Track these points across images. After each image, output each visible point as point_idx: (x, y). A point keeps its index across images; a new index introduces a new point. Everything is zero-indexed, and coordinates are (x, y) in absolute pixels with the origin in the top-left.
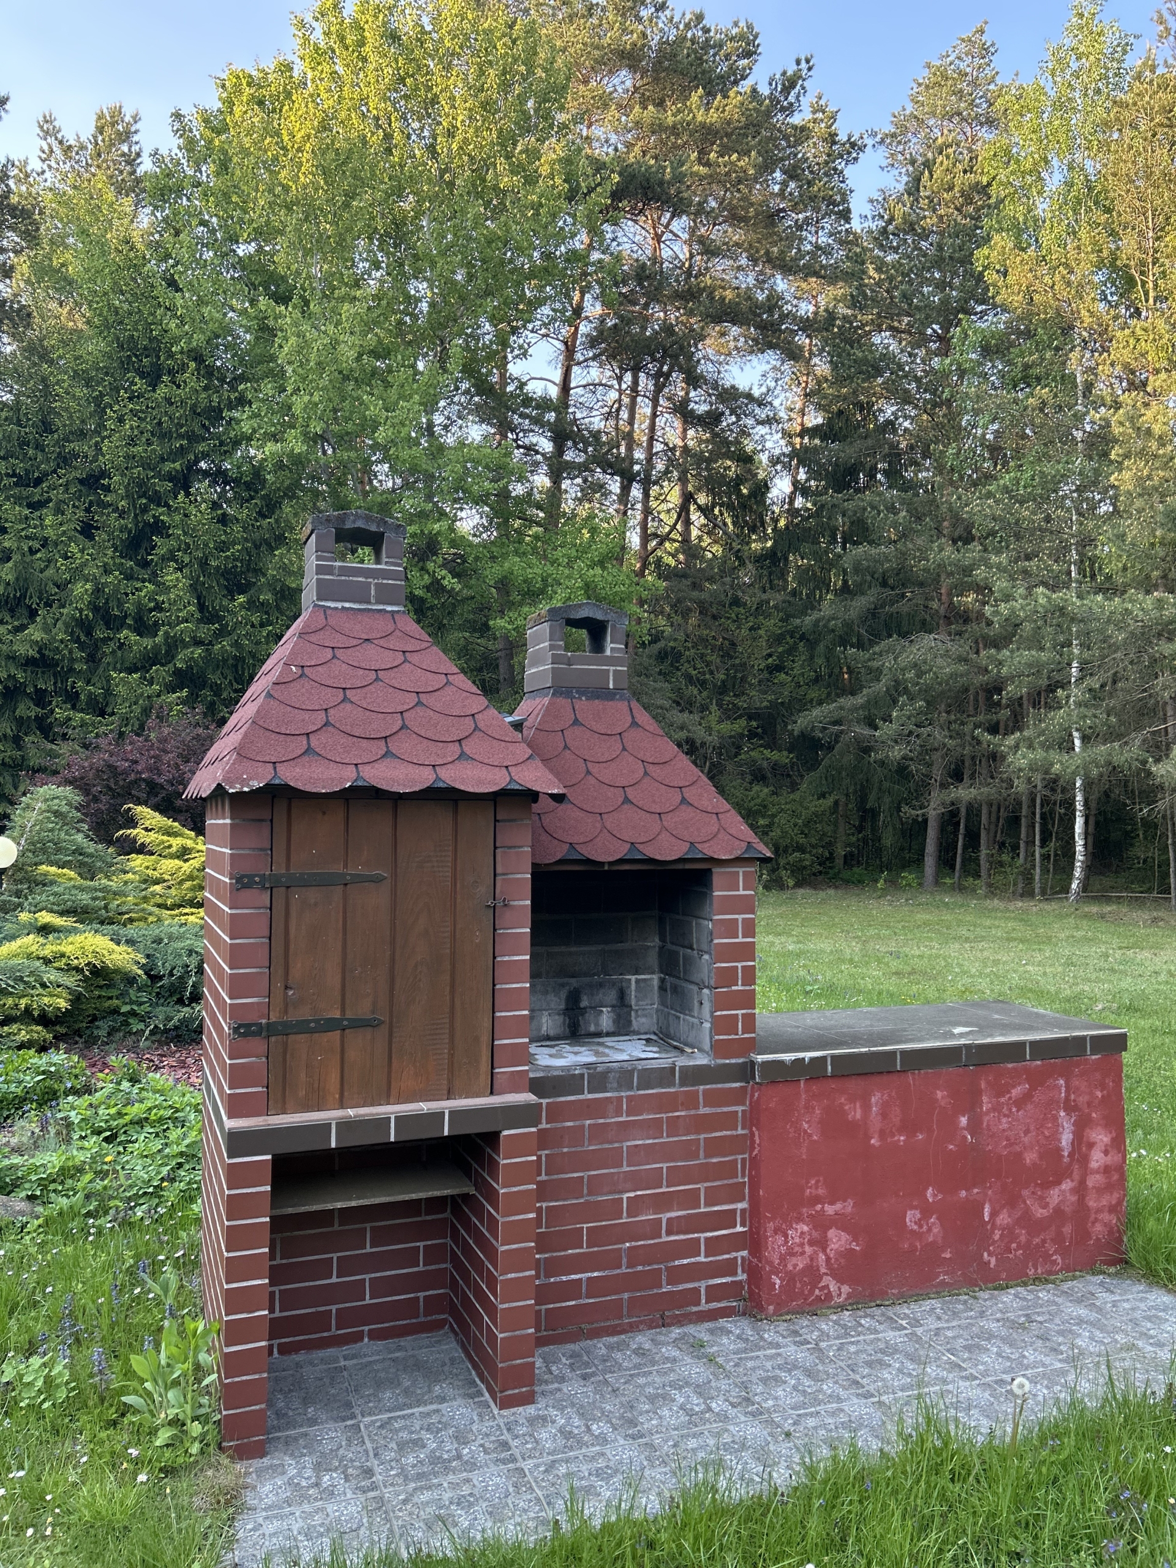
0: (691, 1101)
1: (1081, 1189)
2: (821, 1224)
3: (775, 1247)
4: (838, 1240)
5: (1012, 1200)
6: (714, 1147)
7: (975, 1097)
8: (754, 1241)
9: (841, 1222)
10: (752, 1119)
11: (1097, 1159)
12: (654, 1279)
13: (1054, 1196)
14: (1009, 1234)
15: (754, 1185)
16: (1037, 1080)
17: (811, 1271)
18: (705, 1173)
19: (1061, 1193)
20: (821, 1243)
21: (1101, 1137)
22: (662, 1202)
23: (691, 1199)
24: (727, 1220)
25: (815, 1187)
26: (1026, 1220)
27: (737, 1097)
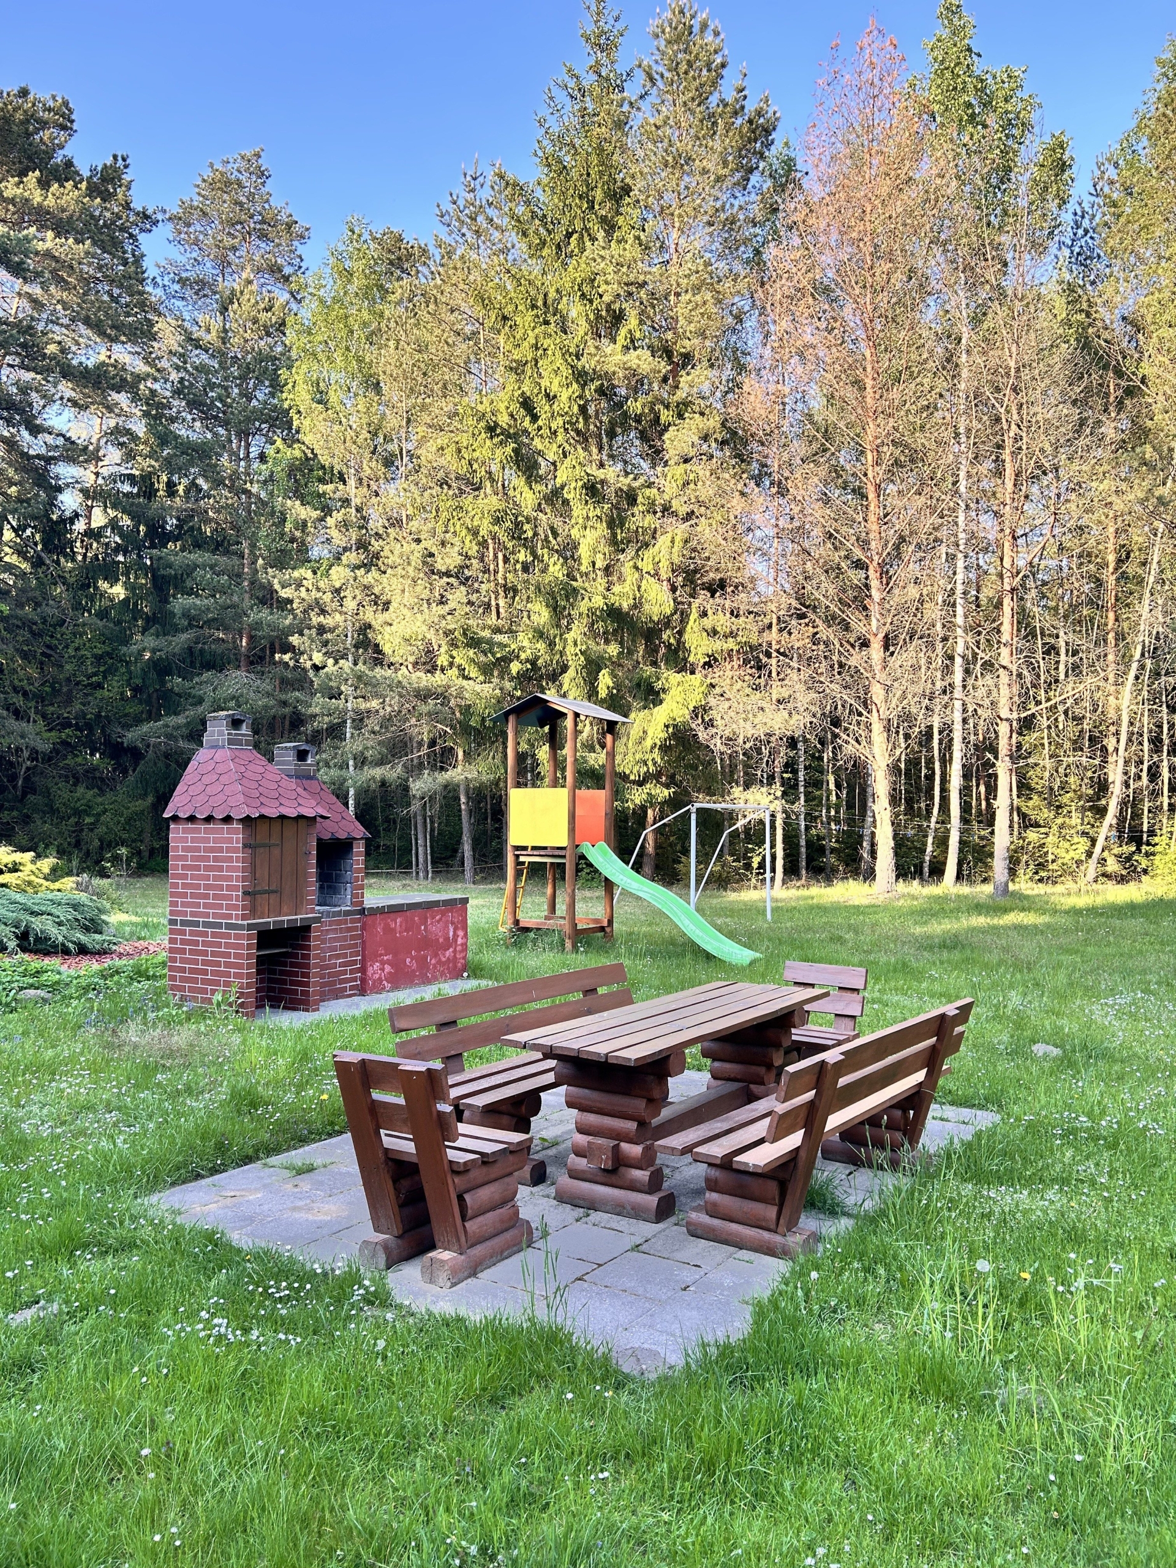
0: (346, 922)
1: (455, 951)
2: (383, 963)
3: (370, 971)
4: (388, 968)
5: (436, 955)
6: (353, 938)
7: (426, 918)
8: (363, 970)
9: (388, 962)
10: (363, 928)
11: (460, 941)
12: (334, 983)
13: (447, 953)
14: (435, 967)
15: (364, 950)
16: (443, 914)
17: (380, 978)
18: (350, 947)
19: (449, 953)
20: (383, 970)
21: (461, 933)
22: (338, 957)
23: (345, 956)
24: (355, 962)
25: (381, 951)
26: (440, 962)
27: (359, 921)
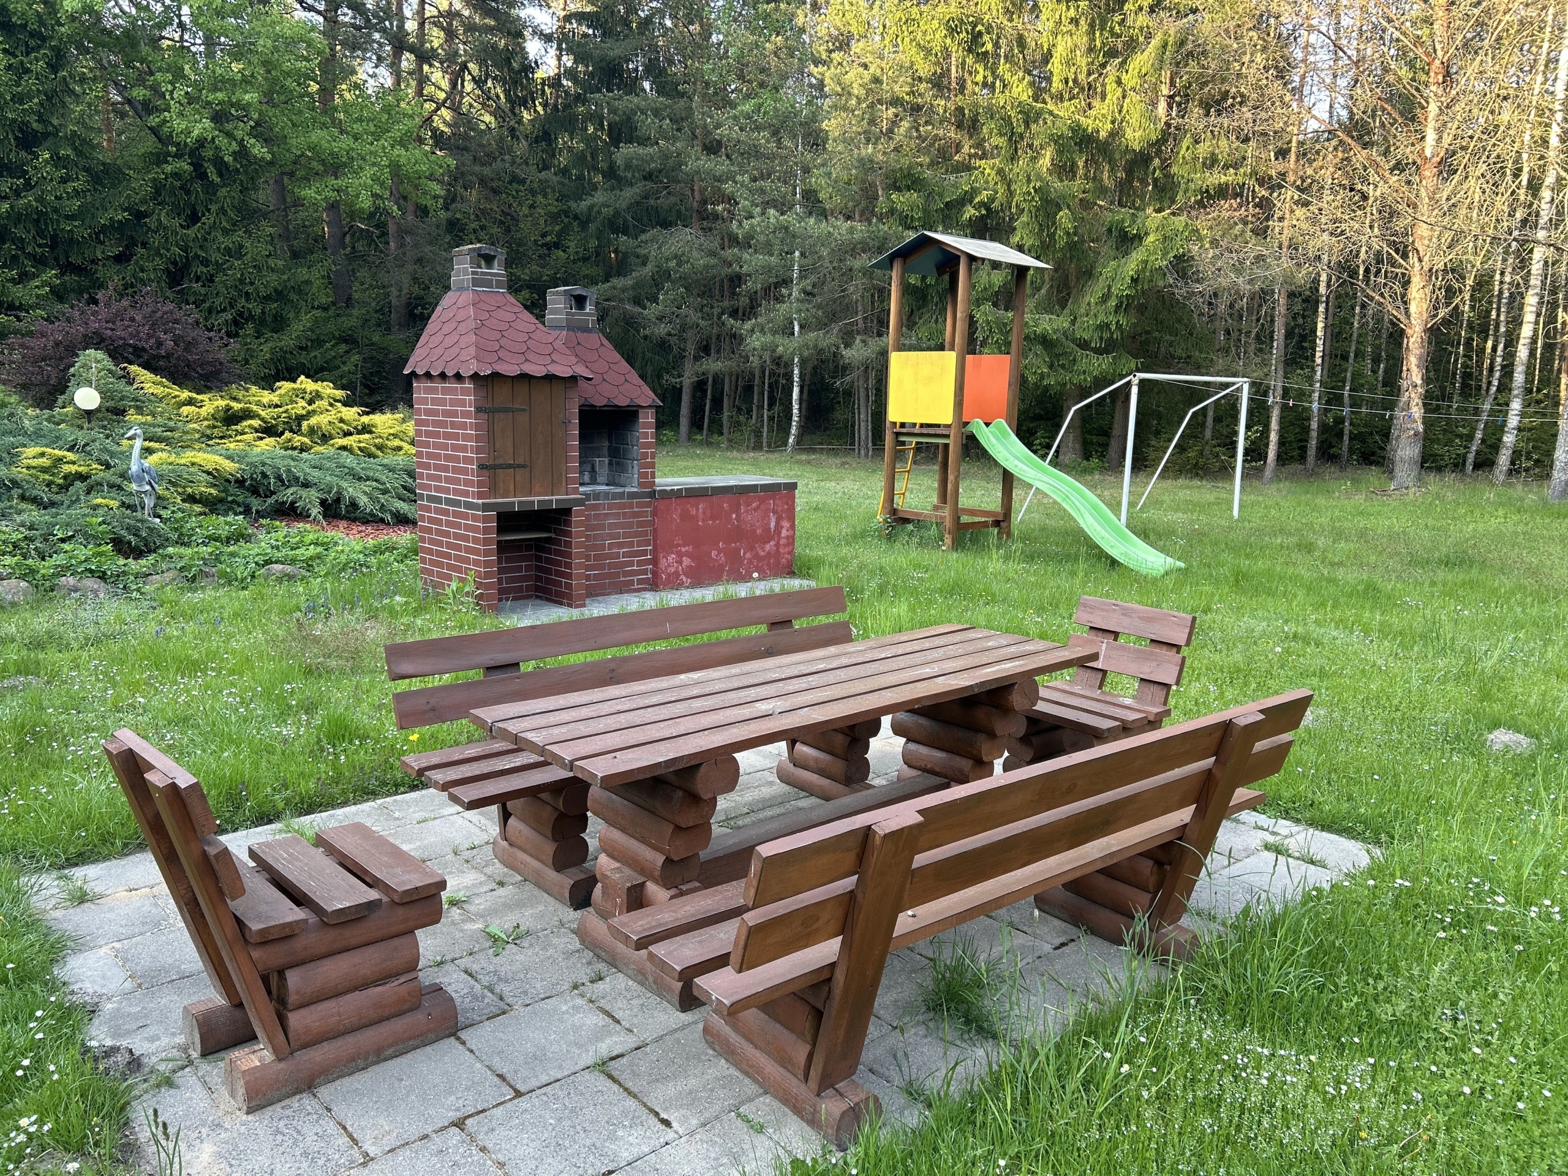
0: (631, 506)
1: (778, 545)
2: (680, 555)
3: (663, 563)
4: (686, 561)
5: (752, 549)
6: (640, 524)
7: (738, 505)
8: (655, 562)
9: (687, 555)
10: (654, 513)
11: (784, 533)
12: (618, 575)
13: (768, 547)
14: (750, 561)
15: (655, 539)
16: (762, 501)
17: (676, 573)
18: (637, 534)
19: (770, 546)
20: (680, 562)
21: (786, 524)
22: (621, 545)
23: (631, 544)
24: (644, 553)
25: (678, 540)
26: (757, 556)
27: (648, 505)
